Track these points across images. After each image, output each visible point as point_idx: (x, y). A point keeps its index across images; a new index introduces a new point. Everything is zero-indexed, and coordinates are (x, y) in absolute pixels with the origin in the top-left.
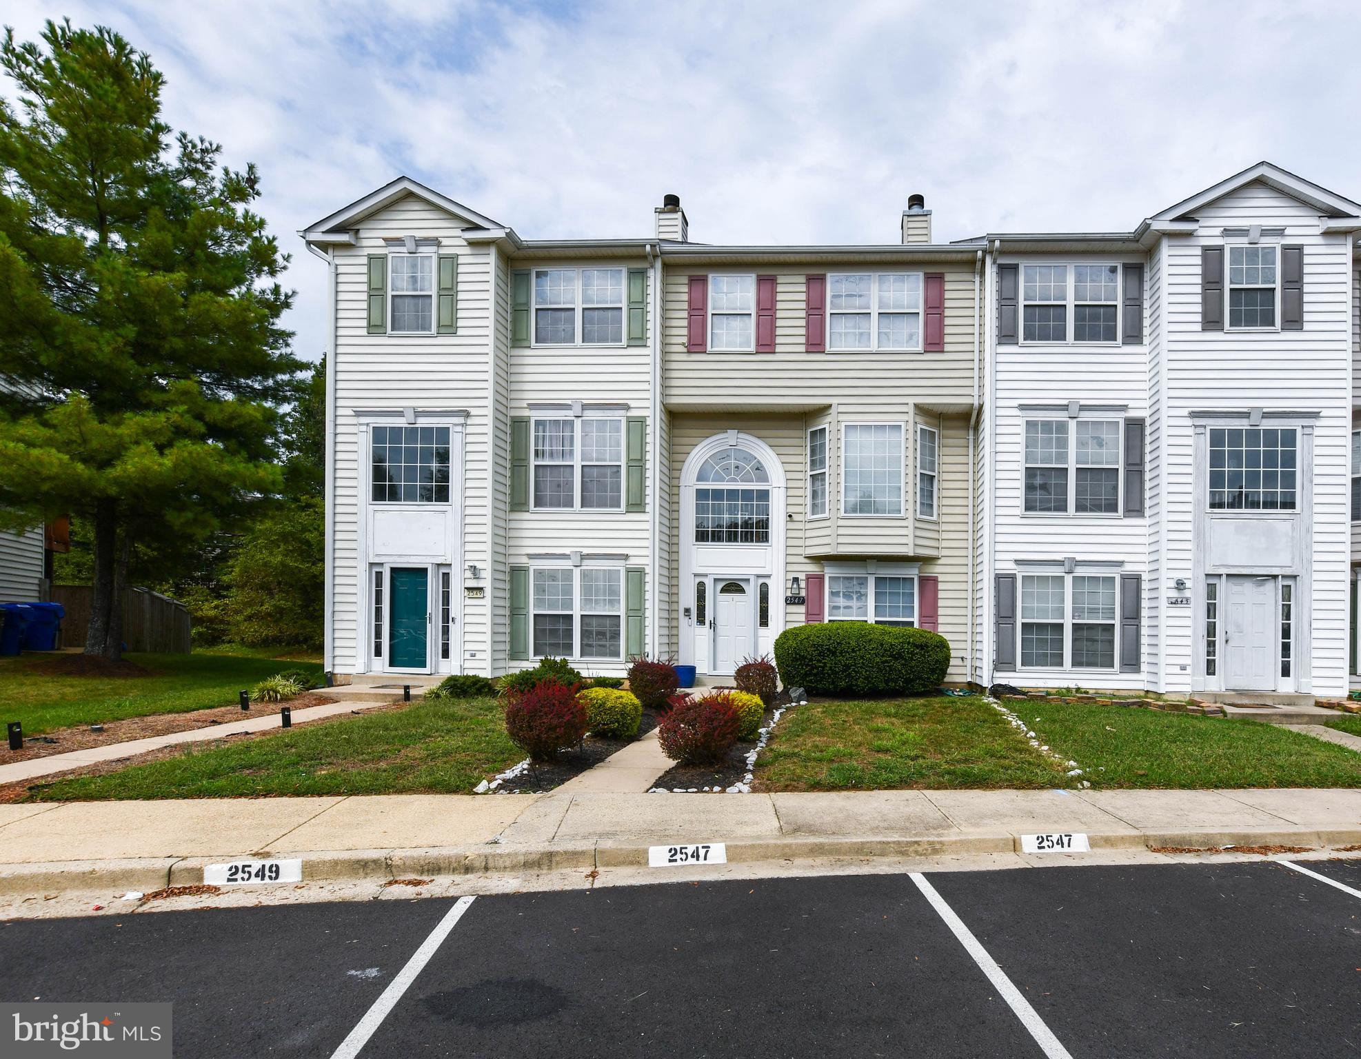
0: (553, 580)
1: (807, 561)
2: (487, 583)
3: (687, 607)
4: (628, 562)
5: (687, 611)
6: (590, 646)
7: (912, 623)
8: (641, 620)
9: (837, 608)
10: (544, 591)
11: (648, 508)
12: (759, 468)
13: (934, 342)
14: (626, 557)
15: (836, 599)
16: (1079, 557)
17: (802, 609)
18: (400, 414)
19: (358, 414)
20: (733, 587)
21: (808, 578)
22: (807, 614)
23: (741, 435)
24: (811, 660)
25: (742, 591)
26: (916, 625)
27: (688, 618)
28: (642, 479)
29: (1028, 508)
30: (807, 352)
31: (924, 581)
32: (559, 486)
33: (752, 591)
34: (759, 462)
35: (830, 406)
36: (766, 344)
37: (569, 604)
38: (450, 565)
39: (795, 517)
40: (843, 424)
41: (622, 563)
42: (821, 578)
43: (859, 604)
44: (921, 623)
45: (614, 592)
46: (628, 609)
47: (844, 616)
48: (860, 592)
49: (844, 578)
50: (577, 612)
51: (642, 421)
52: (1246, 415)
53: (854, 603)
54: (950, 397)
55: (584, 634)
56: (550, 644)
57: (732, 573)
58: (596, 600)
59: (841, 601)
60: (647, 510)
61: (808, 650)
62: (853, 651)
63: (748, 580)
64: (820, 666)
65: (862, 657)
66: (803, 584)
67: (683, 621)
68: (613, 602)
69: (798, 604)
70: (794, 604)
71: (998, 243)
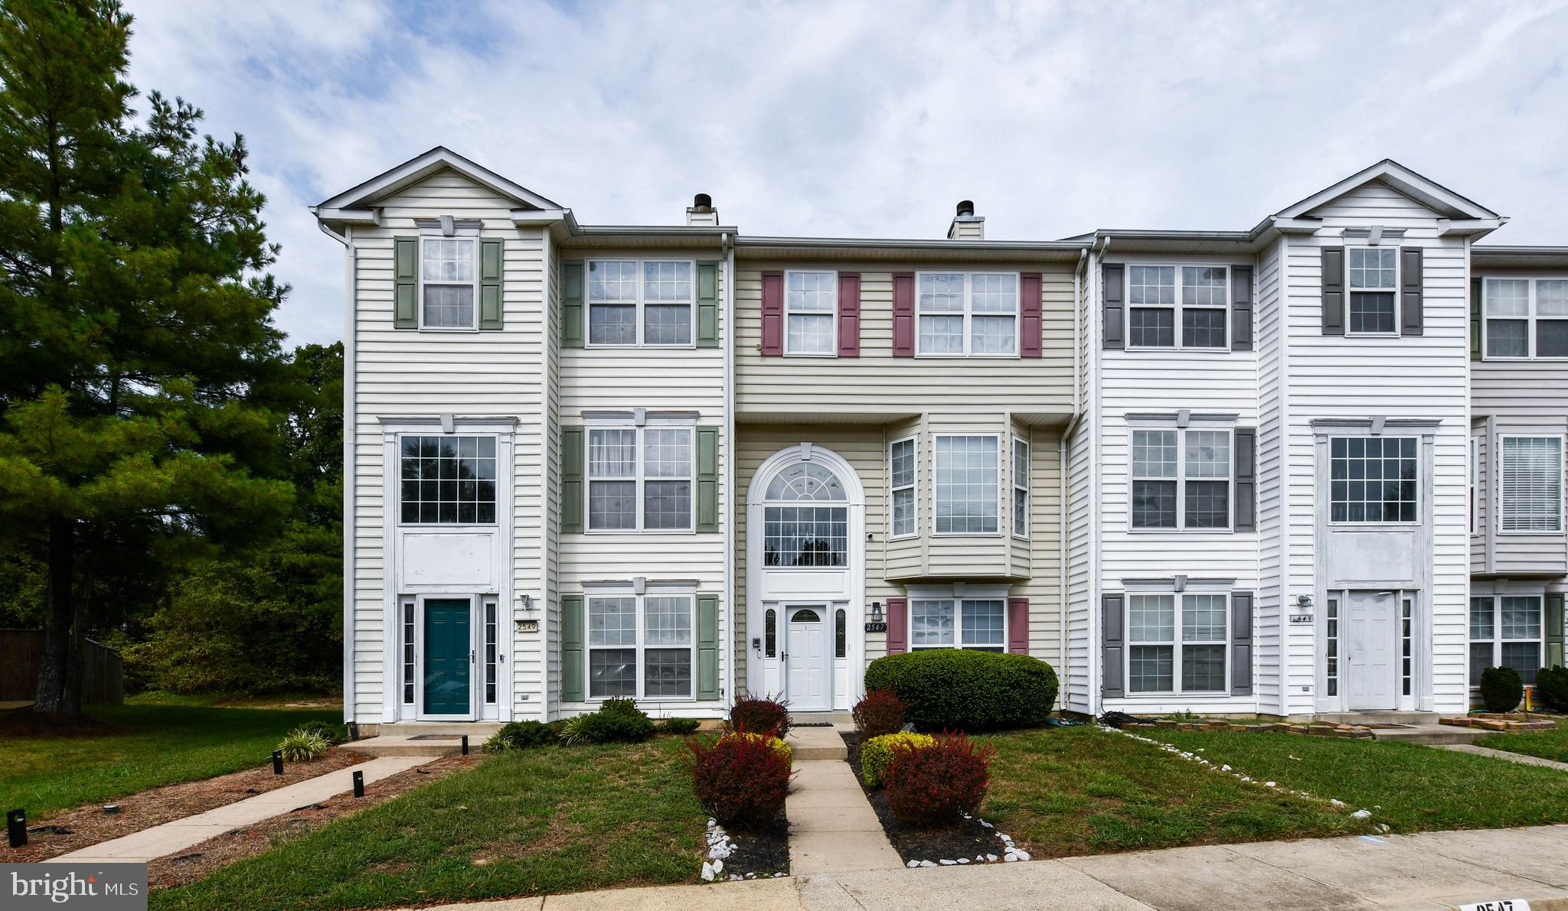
0: (613, 611)
1: (887, 584)
2: (541, 615)
3: (755, 638)
4: (698, 589)
5: (757, 642)
6: (656, 683)
7: (1001, 649)
8: (714, 653)
9: (921, 634)
10: (602, 623)
11: (722, 528)
12: (835, 484)
13: (1032, 348)
14: (697, 583)
15: (920, 625)
16: (1191, 575)
17: (883, 636)
18: (436, 421)
19: (384, 421)
20: (806, 614)
21: (890, 603)
22: (889, 642)
23: (815, 449)
24: (923, 692)
25: (816, 619)
26: (1006, 651)
27: (756, 649)
28: (715, 495)
29: (1135, 525)
30: (895, 357)
31: (1013, 604)
32: (618, 504)
33: (828, 619)
34: (835, 477)
35: (919, 416)
36: (849, 348)
37: (631, 637)
38: (496, 595)
39: (875, 538)
40: (935, 436)
41: (692, 589)
42: (904, 603)
43: (945, 630)
44: (1011, 648)
45: (683, 622)
46: (699, 642)
47: (928, 643)
48: (945, 618)
49: (928, 602)
50: (640, 647)
51: (713, 431)
52: (1367, 423)
53: (940, 629)
54: (1046, 406)
55: (650, 670)
56: (609, 683)
57: (806, 599)
58: (662, 632)
59: (926, 628)
60: (720, 530)
61: (920, 681)
62: (971, 681)
63: (824, 607)
64: (934, 699)
65: (980, 688)
66: (884, 610)
67: (753, 653)
68: (683, 634)
69: (879, 631)
70: (875, 631)
71: (1107, 240)
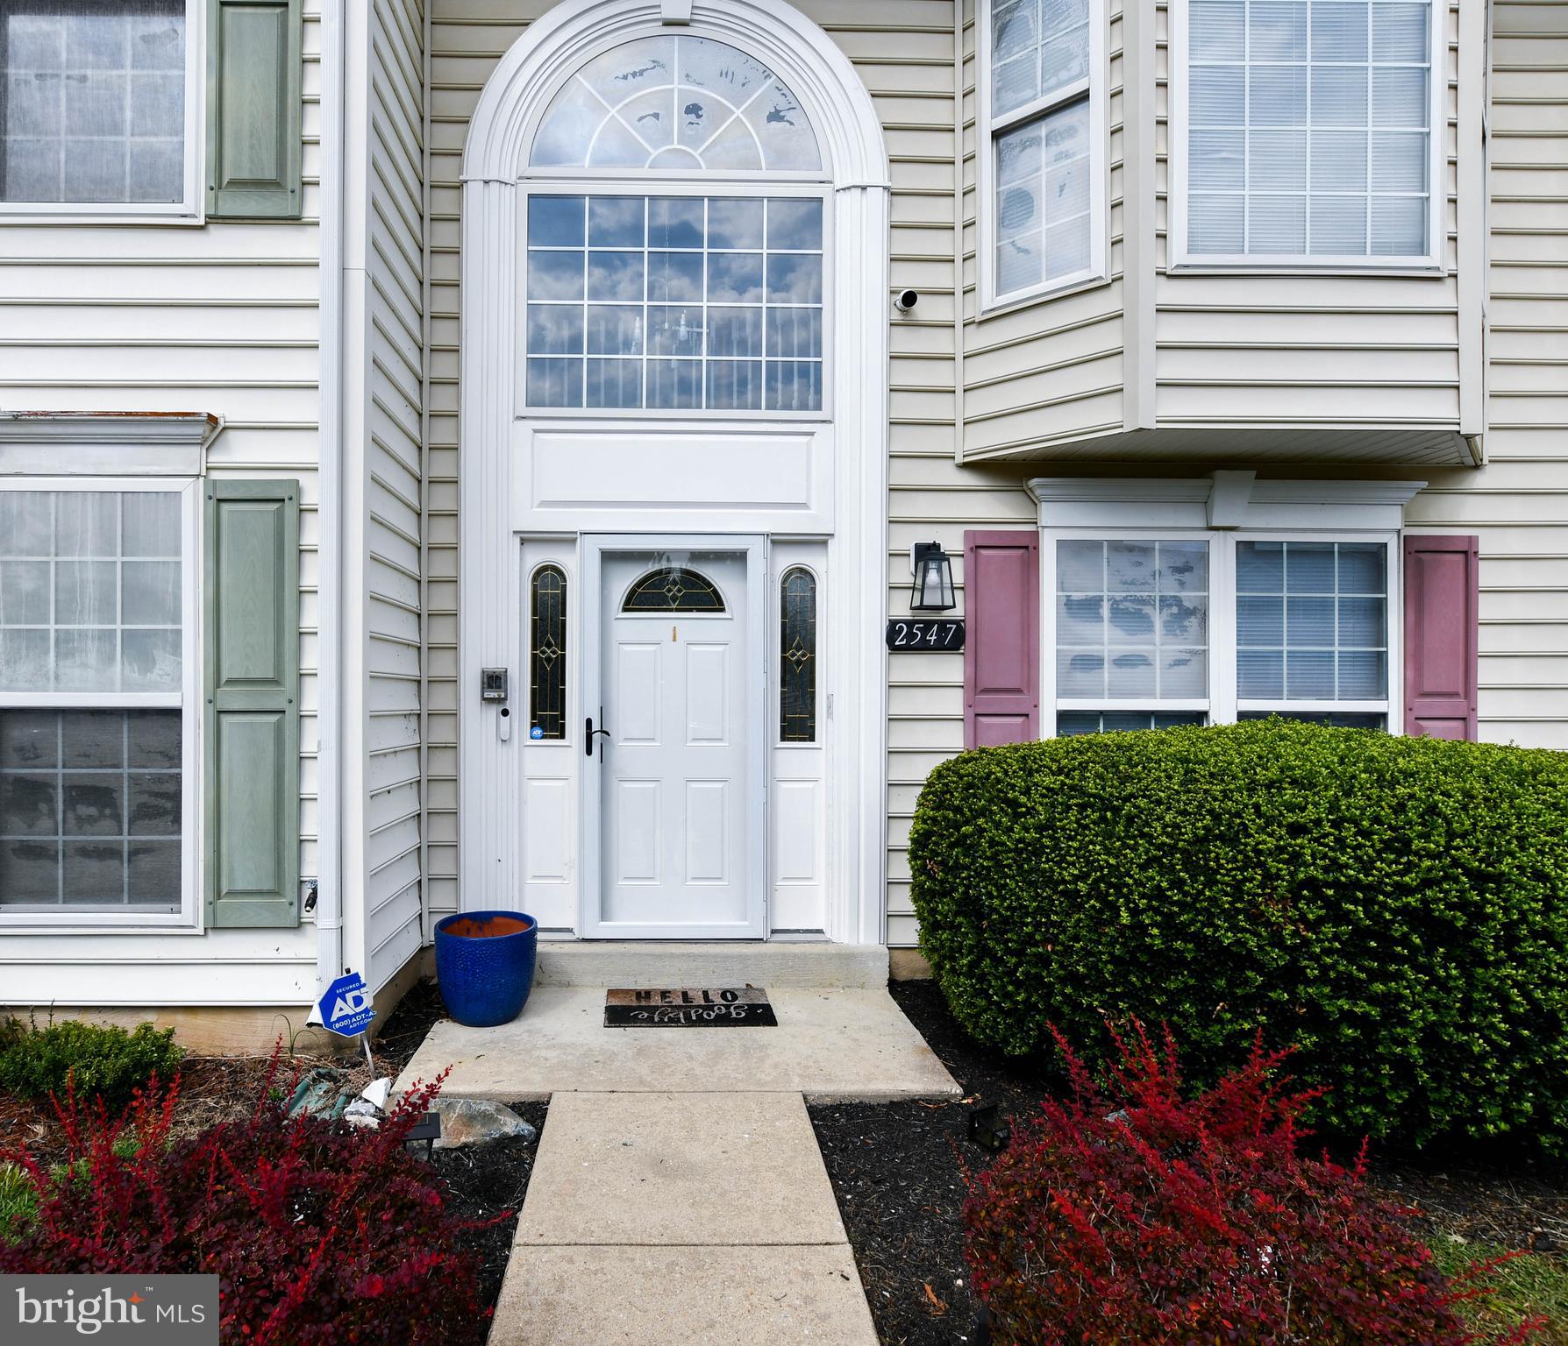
1: (968, 480)
3: (493, 665)
4: (217, 458)
5: (494, 681)
6: (40, 851)
7: (1378, 719)
8: (279, 730)
9: (1090, 663)
11: (317, 204)
12: (782, 113)
14: (213, 429)
15: (1085, 628)
17: (951, 668)
20: (673, 585)
21: (977, 546)
22: (976, 688)
25: (714, 602)
26: (1395, 727)
27: (494, 711)
31: (1419, 552)
33: (750, 602)
34: (780, 87)
39: (926, 307)
41: (188, 458)
42: (1027, 548)
43: (1177, 647)
44: (1414, 719)
45: (149, 596)
46: (217, 680)
47: (1114, 694)
48: (1178, 601)
49: (1116, 546)
53: (1159, 644)
57: (674, 527)
58: (63, 638)
59: (1107, 638)
60: (310, 212)
63: (739, 557)
66: (956, 571)
67: (477, 722)
68: (148, 647)
69: (940, 648)
70: (924, 648)
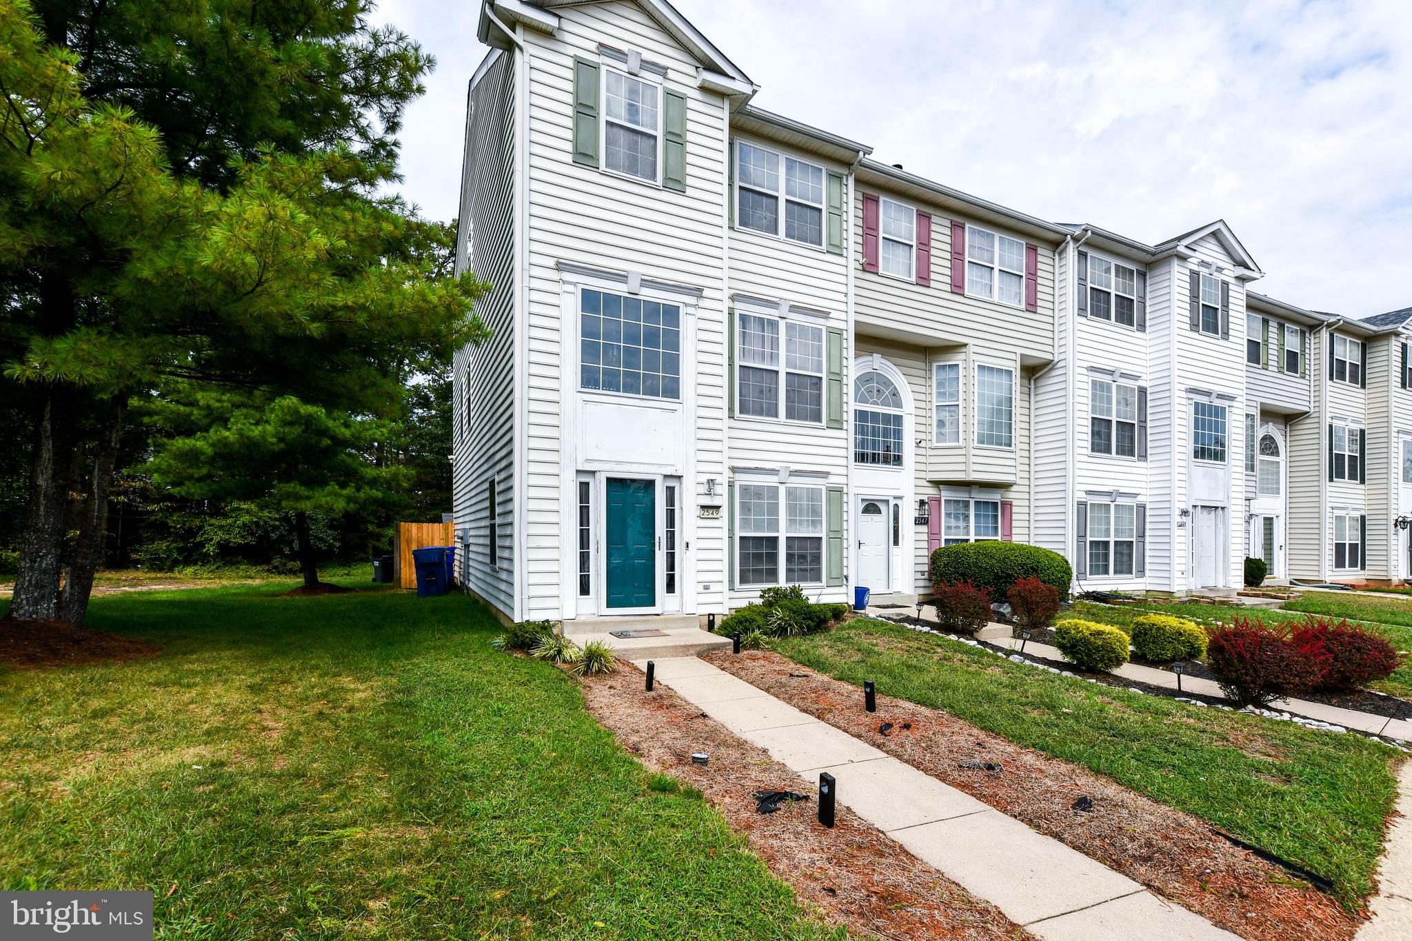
0: (759, 498)
1: (928, 484)
2: (723, 501)
4: (828, 480)
6: (794, 571)
7: (997, 541)
8: (840, 541)
9: (950, 527)
10: (749, 510)
12: (895, 394)
13: (1031, 304)
14: (827, 475)
15: (949, 520)
16: (1122, 490)
17: (925, 528)
18: (622, 278)
19: (561, 266)
20: (871, 508)
21: (930, 500)
22: (930, 533)
23: (882, 360)
25: (879, 512)
26: (999, 542)
28: (841, 394)
29: (1093, 450)
30: (952, 292)
31: (1004, 504)
32: (761, 392)
33: (887, 511)
34: (895, 388)
35: (965, 345)
36: (924, 279)
37: (774, 525)
38: (680, 477)
39: (923, 443)
40: (976, 364)
41: (823, 480)
42: (939, 500)
43: (964, 524)
44: (1002, 540)
45: (815, 512)
46: (828, 530)
47: (954, 534)
48: (964, 513)
49: (954, 500)
50: (782, 535)
51: (839, 333)
52: (1208, 394)
53: (961, 523)
54: (1040, 353)
55: (790, 558)
56: (754, 571)
57: (874, 493)
58: (800, 521)
59: (953, 523)
60: (844, 426)
63: (886, 501)
66: (926, 505)
68: (815, 524)
69: (923, 523)
70: (921, 523)
71: (1089, 233)
